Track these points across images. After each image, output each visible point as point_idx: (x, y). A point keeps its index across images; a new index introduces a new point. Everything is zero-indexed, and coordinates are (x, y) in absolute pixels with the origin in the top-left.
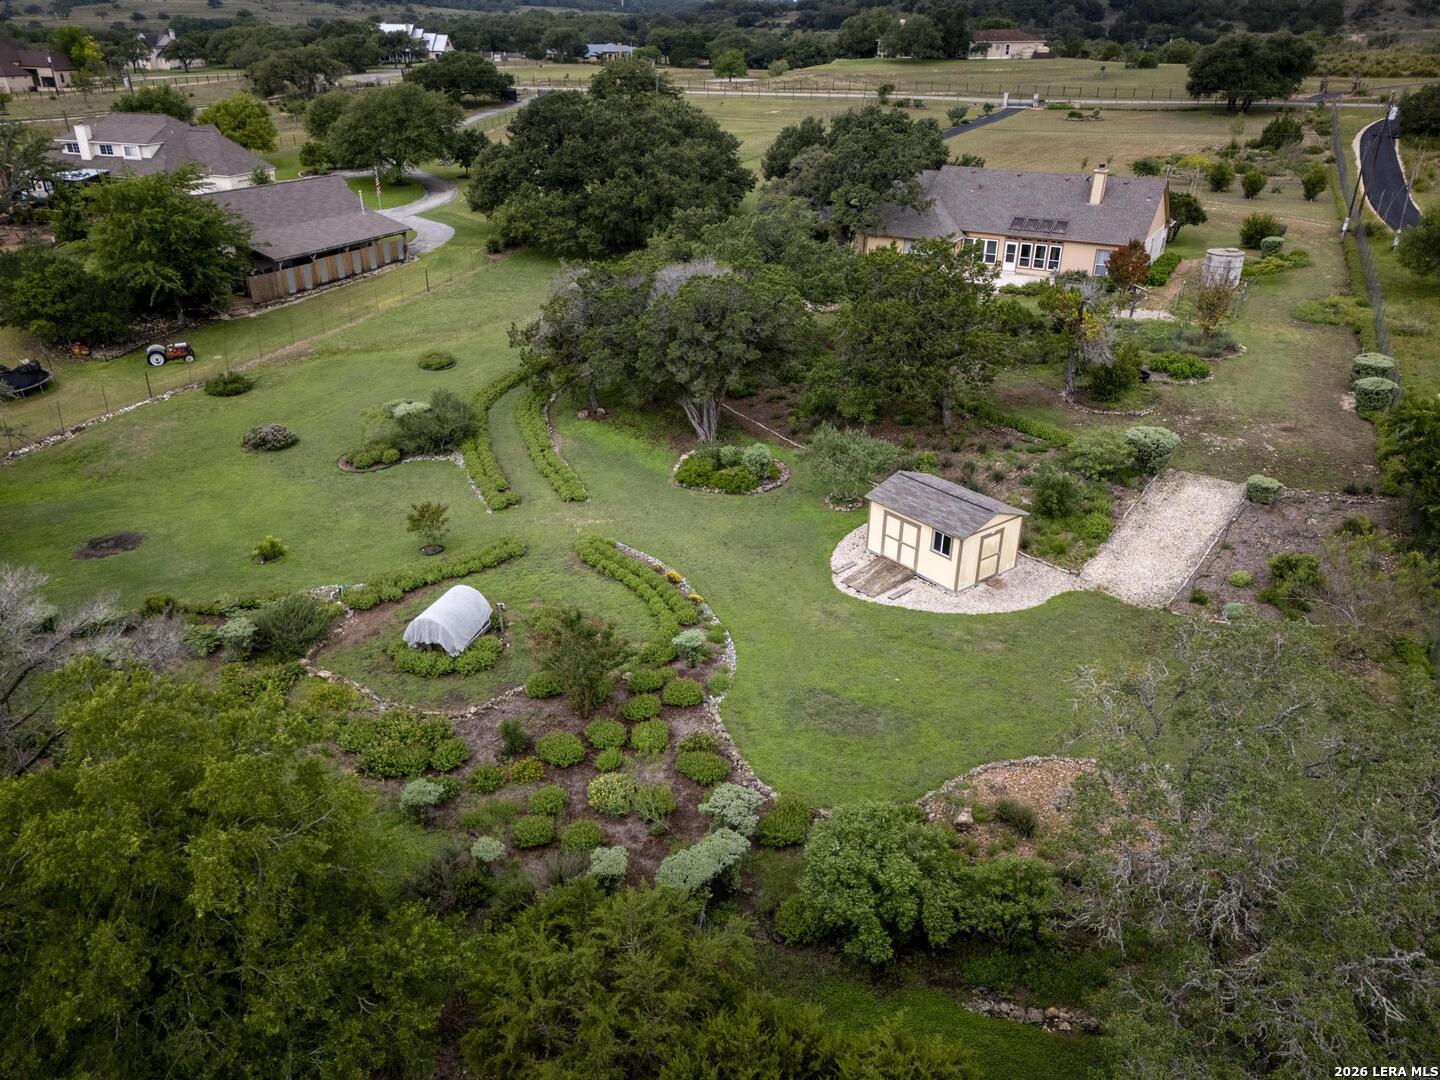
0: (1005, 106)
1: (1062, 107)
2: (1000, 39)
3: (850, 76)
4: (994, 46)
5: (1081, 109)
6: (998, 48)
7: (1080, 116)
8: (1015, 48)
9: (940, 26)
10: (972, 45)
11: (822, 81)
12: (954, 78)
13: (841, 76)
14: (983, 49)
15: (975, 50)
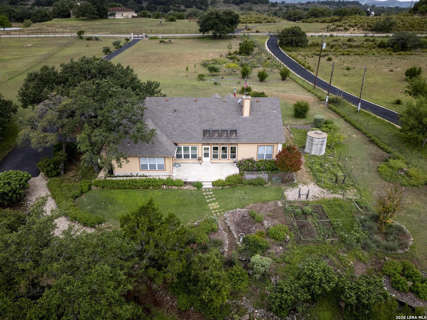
0: (132, 38)
1: (155, 38)
2: (119, 11)
3: (62, 26)
4: (117, 13)
5: (162, 38)
6: (119, 14)
7: (164, 42)
8: (125, 14)
9: (95, 6)
10: (109, 13)
11: (50, 29)
12: (107, 26)
13: (58, 27)
14: (113, 15)
15: (111, 15)
